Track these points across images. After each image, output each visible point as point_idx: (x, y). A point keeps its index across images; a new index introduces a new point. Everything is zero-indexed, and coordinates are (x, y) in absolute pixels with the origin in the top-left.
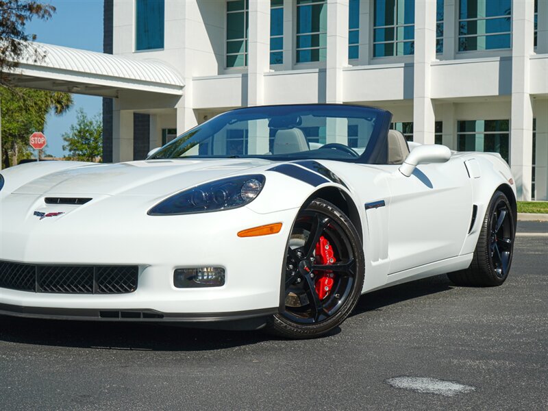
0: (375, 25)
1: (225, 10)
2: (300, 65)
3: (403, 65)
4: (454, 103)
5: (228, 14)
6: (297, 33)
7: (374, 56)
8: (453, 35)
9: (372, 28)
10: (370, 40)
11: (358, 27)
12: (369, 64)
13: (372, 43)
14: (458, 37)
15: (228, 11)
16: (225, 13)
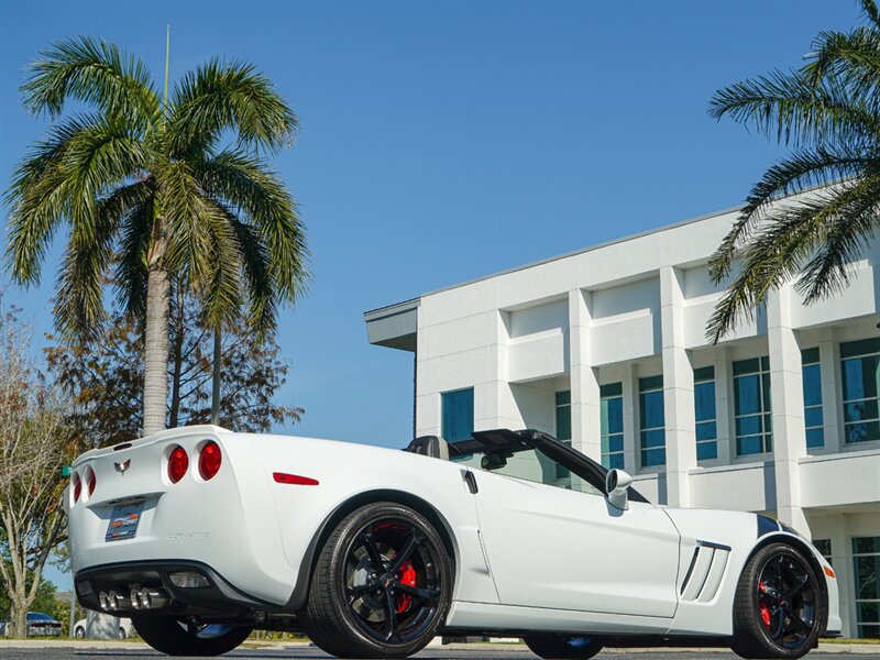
0: (737, 413)
1: (554, 403)
2: (646, 469)
3: (762, 464)
4: (844, 514)
5: (558, 409)
6: (642, 428)
7: (739, 453)
8: (835, 422)
9: (733, 417)
10: (730, 434)
11: (715, 417)
12: (732, 464)
13: (734, 437)
14: (843, 424)
15: (558, 404)
16: (554, 406)
